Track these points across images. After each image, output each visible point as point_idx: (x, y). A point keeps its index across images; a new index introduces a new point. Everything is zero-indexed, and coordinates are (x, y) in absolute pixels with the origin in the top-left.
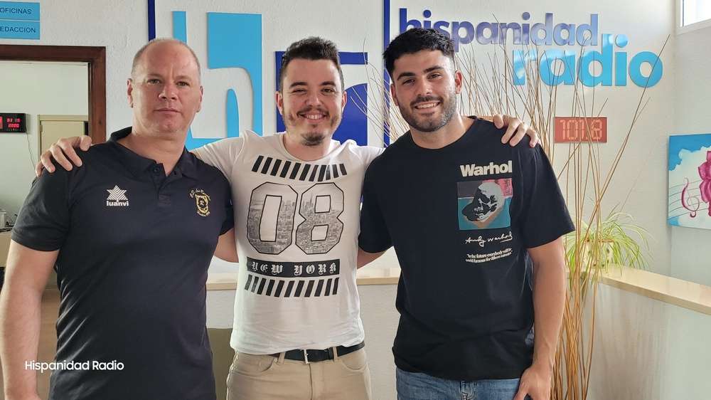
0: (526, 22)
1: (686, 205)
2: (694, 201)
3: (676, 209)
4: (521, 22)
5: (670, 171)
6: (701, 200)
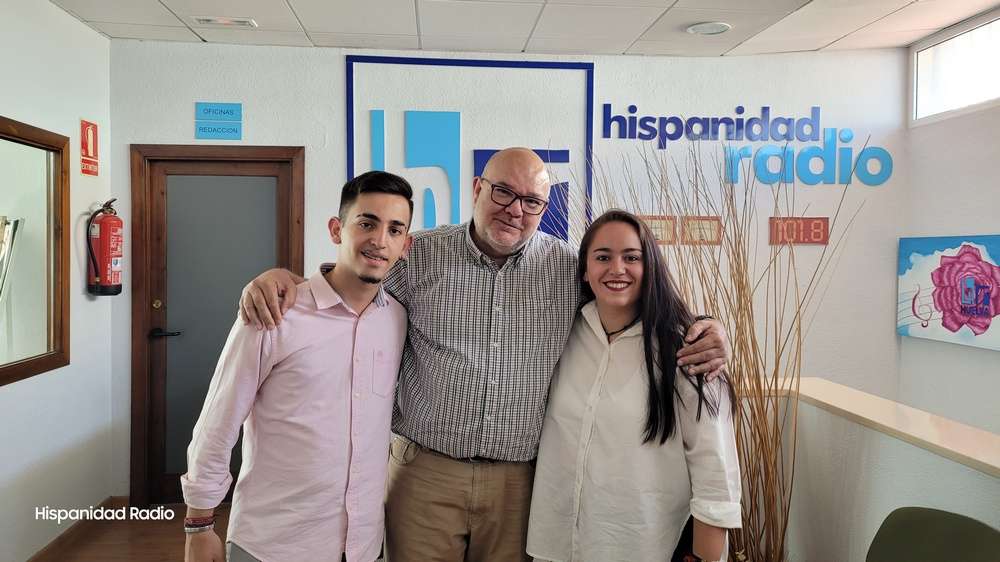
0: (739, 116)
1: (917, 313)
2: (927, 309)
3: (906, 317)
4: (734, 117)
5: (900, 277)
6: (934, 309)
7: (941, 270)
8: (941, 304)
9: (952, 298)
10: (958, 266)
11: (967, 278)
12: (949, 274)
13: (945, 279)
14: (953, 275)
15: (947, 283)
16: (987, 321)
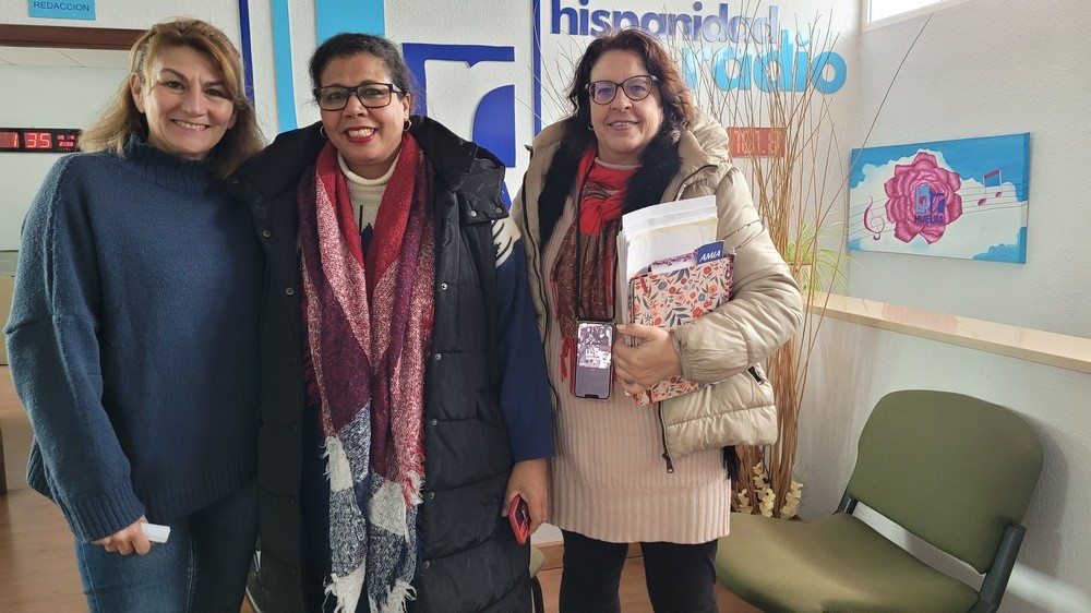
0: (698, 13)
1: (869, 226)
2: (880, 221)
3: (857, 231)
4: (692, 13)
5: (852, 190)
6: (886, 221)
7: (894, 180)
8: (894, 215)
9: (905, 208)
10: (913, 175)
11: (921, 187)
12: (903, 183)
13: (899, 189)
14: (907, 185)
15: (900, 193)
16: (941, 229)
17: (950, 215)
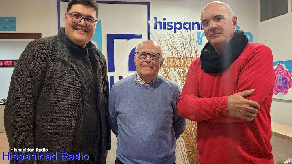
4: (200, 22)
10: (276, 72)
11: (279, 76)
16: (287, 90)
17: (289, 86)
